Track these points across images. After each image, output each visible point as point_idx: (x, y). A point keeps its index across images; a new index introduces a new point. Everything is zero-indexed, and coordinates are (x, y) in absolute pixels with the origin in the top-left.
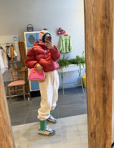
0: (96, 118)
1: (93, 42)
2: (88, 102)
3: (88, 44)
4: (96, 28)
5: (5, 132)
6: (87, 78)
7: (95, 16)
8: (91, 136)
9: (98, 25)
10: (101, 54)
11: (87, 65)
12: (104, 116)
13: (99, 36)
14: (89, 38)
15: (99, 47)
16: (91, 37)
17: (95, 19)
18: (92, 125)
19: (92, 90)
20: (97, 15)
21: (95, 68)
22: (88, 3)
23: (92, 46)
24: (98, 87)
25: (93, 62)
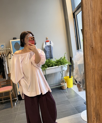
0: (96, 122)
1: (92, 40)
3: (87, 43)
4: (94, 25)
6: (87, 80)
7: (93, 12)
9: (97, 21)
11: (86, 66)
13: (98, 33)
14: (88, 36)
15: (98, 46)
16: (90, 35)
17: (93, 15)
19: (92, 92)
20: (95, 10)
21: (95, 68)
23: (91, 44)
24: (98, 88)
25: (92, 62)
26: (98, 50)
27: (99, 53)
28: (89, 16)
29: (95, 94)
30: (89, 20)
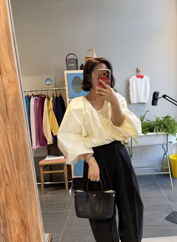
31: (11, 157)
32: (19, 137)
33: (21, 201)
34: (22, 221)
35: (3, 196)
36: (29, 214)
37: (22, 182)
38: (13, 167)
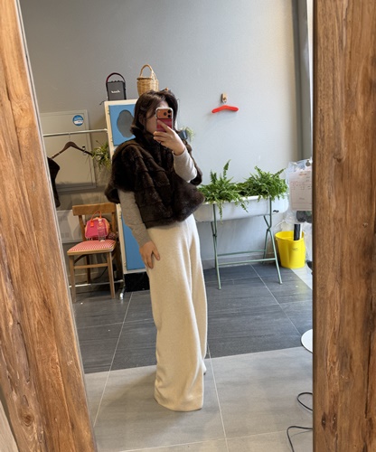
0: (340, 373)
1: (339, 139)
2: (318, 325)
3: (323, 145)
4: (349, 96)
5: (69, 404)
6: (318, 249)
7: (348, 57)
8: (324, 425)
9: (357, 85)
10: (362, 176)
11: (318, 210)
12: (364, 367)
13: (359, 120)
14: (328, 125)
15: (357, 154)
16: (335, 123)
17: (348, 66)
18: (327, 394)
19: (331, 286)
20: (354, 52)
21: (344, 219)
22: (327, 17)
23: (336, 150)
24: (351, 278)
25: (336, 200)
26: (355, 167)
27: (360, 177)
28: (334, 69)
29: (340, 292)
30: (334, 81)
31: (27, 212)
32: (36, 185)
33: (42, 274)
34: (44, 301)
35: (17, 268)
36: (53, 291)
37: (42, 247)
38: (30, 225)
